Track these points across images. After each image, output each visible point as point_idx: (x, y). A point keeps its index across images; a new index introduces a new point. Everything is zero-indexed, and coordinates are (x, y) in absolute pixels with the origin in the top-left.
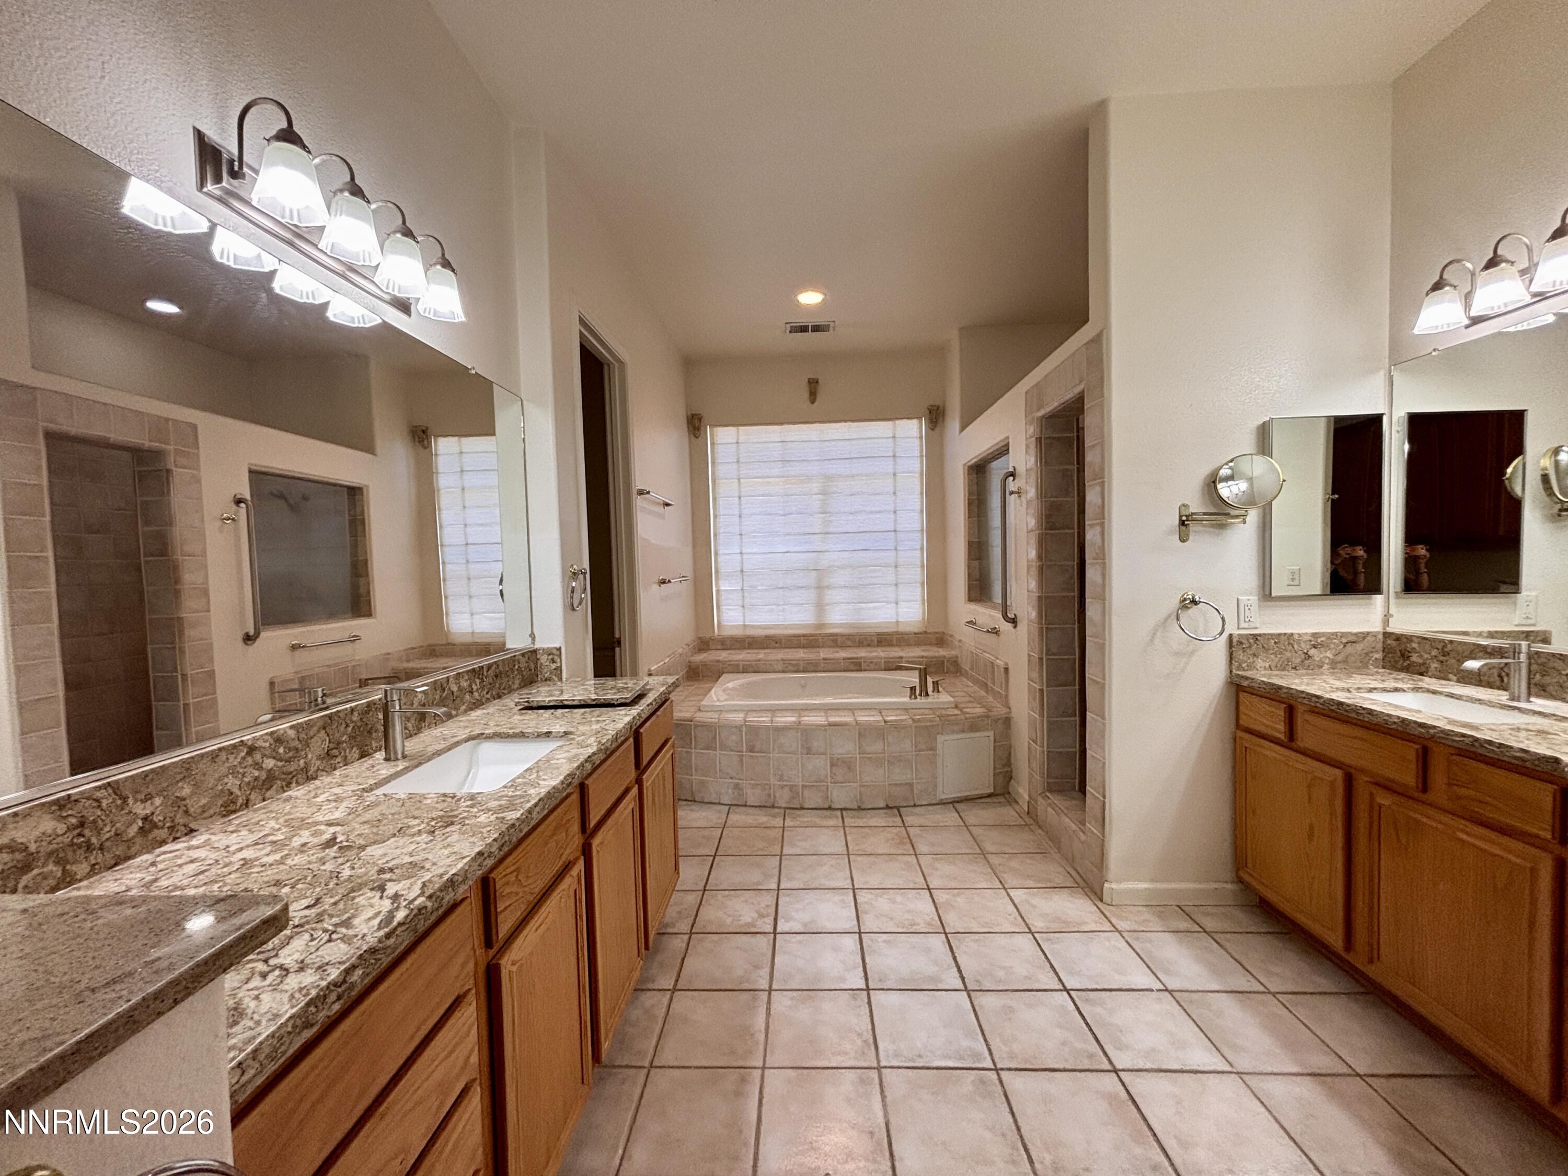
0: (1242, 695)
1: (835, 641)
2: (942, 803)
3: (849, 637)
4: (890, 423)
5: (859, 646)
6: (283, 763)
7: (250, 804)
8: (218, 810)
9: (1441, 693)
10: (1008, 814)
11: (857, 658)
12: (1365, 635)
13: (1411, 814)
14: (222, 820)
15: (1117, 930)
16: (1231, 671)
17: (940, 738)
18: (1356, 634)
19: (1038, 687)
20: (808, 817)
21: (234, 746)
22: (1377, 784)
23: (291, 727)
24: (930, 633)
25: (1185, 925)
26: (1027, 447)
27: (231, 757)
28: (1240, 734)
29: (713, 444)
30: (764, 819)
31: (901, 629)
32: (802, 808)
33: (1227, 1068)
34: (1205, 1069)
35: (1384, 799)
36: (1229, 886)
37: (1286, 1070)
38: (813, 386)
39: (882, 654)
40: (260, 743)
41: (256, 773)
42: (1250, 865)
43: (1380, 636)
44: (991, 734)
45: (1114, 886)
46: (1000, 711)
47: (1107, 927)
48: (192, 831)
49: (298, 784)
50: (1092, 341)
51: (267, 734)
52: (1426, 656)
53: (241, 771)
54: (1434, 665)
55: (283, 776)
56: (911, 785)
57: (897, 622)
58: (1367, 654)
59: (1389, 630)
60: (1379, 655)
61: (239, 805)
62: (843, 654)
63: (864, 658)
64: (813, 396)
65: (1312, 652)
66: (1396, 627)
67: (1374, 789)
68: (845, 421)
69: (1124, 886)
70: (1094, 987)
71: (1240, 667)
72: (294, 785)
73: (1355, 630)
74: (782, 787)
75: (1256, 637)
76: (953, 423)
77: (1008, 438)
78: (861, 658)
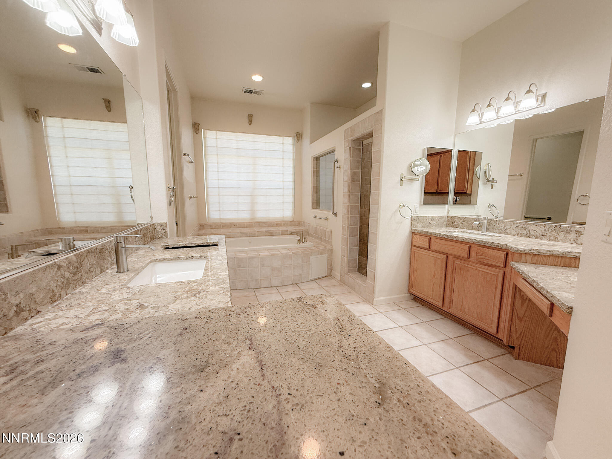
0: (414, 235)
1: (260, 225)
2: (311, 281)
3: (264, 223)
4: (282, 137)
5: (269, 226)
6: (72, 275)
7: (61, 297)
8: (48, 301)
9: (465, 232)
10: (333, 282)
11: (270, 231)
12: (443, 217)
13: (465, 265)
14: (52, 306)
15: (380, 312)
16: (411, 228)
17: (311, 257)
18: (441, 216)
19: (346, 237)
20: (263, 291)
21: (52, 265)
22: (455, 257)
23: (74, 255)
24: (295, 221)
25: (397, 308)
26: (345, 151)
27: (52, 271)
28: (413, 248)
29: (205, 138)
30: (247, 293)
31: (285, 219)
32: (260, 288)
33: (421, 344)
34: (417, 345)
35: (457, 262)
36: (407, 295)
37: (435, 341)
38: (250, 117)
39: (280, 229)
40: (62, 264)
41: (63, 280)
42: (414, 287)
43: (447, 217)
44: (327, 255)
45: (377, 299)
46: (329, 247)
47: (377, 312)
48: (39, 312)
49: (80, 286)
50: (378, 113)
51: (65, 259)
52: (459, 222)
53: (56, 278)
54: (461, 225)
55: (73, 282)
56: (301, 275)
57: (283, 217)
58: (443, 222)
59: (448, 215)
60: (446, 223)
61: (57, 297)
62: (264, 229)
63: (273, 231)
64: (250, 122)
65: (431, 222)
66: (451, 214)
67: (454, 259)
68: (264, 135)
69: (380, 299)
70: (381, 330)
71: (414, 227)
72: (77, 287)
73: (441, 215)
74: (252, 281)
75: (418, 217)
76: (306, 140)
77: (335, 147)
78: (272, 231)
